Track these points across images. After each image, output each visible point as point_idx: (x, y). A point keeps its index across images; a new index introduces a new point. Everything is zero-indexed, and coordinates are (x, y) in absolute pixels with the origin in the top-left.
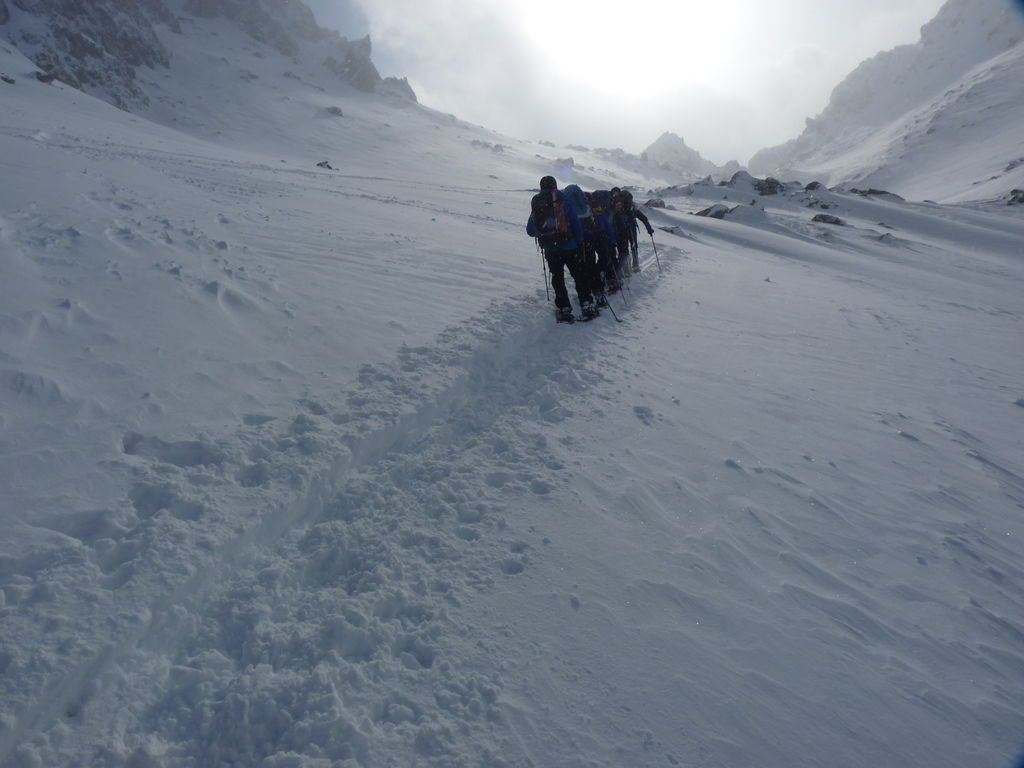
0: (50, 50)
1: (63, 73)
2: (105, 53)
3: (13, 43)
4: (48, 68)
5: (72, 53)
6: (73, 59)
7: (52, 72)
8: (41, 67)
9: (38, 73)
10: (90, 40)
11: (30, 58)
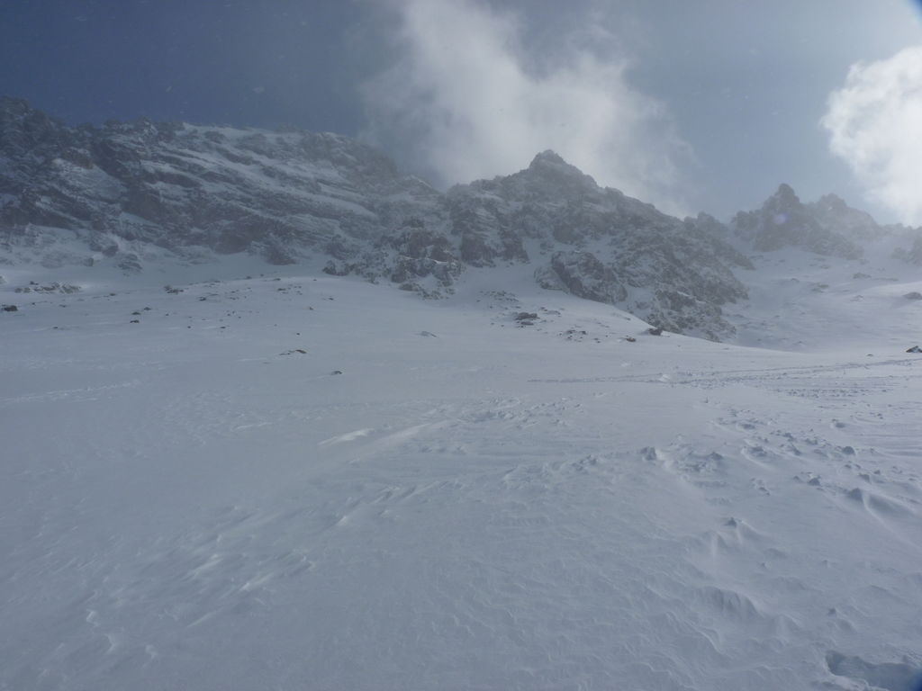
0: (657, 311)
1: (668, 324)
2: (697, 301)
3: (631, 313)
4: (656, 324)
5: (673, 308)
6: (674, 312)
7: (660, 326)
8: (652, 324)
9: (651, 329)
10: (685, 295)
11: (644, 320)
